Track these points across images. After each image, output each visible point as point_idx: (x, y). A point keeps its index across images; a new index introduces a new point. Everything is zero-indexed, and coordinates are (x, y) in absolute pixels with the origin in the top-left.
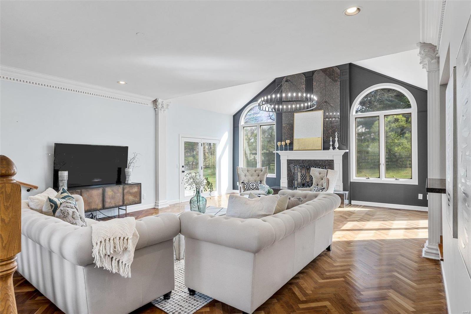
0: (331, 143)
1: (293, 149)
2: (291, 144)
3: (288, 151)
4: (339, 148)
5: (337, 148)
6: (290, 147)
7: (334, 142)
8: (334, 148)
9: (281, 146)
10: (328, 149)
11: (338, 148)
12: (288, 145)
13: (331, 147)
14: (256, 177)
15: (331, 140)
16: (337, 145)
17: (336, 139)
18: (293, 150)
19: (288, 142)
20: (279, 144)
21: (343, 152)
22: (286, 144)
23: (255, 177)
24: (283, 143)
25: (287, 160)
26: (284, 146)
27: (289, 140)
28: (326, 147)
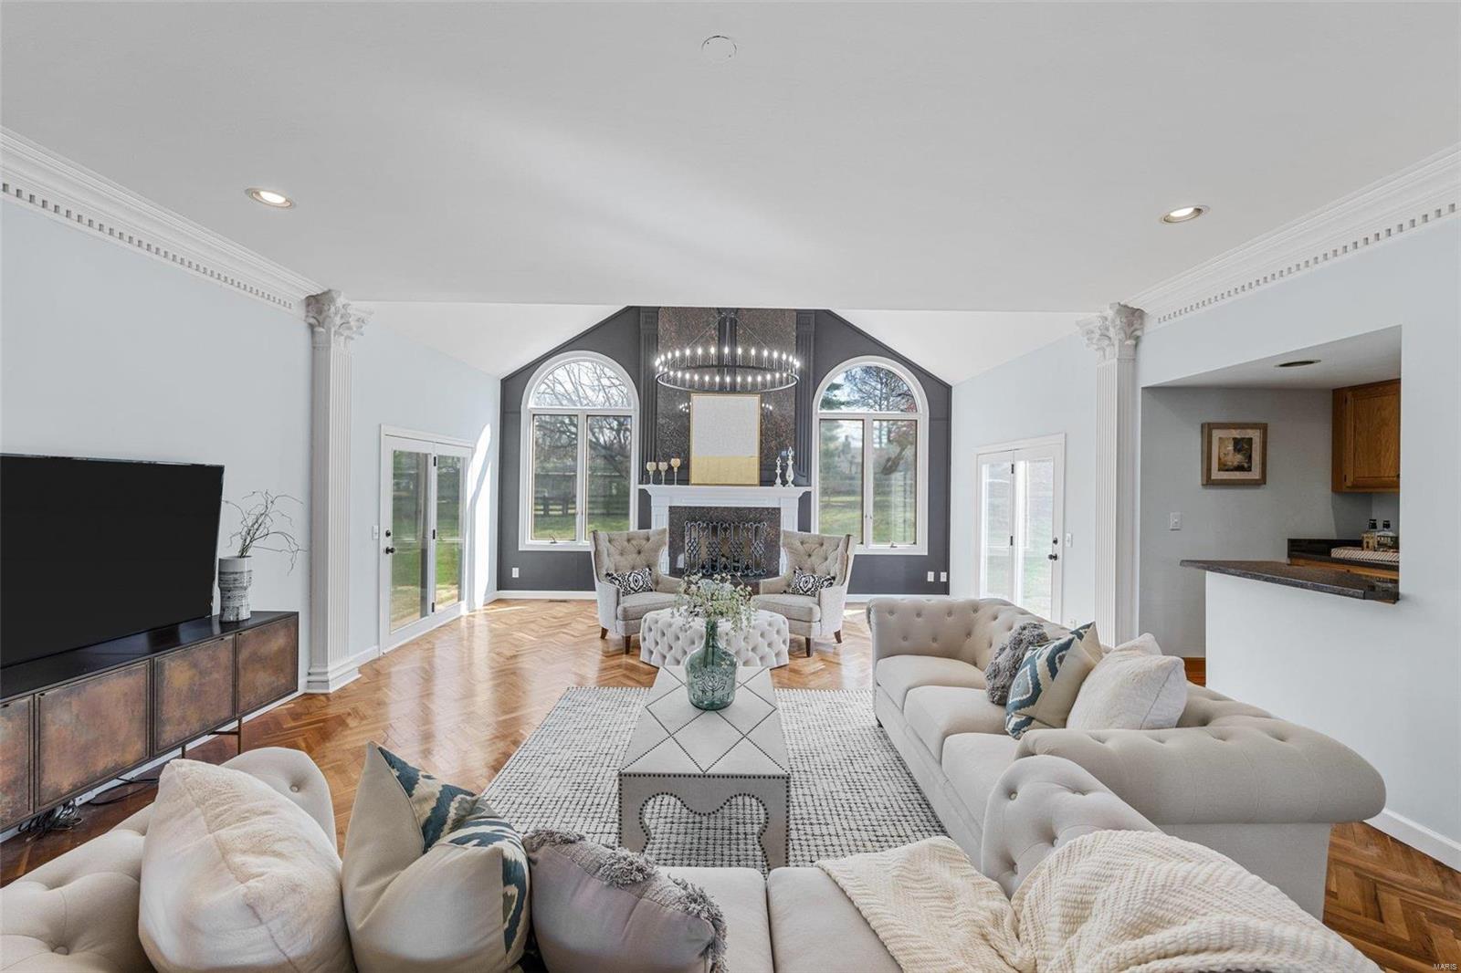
0: (779, 471)
1: (688, 480)
2: (685, 467)
3: (675, 486)
4: (795, 483)
5: (790, 483)
6: (683, 476)
7: (784, 469)
8: (784, 483)
9: (657, 472)
10: (771, 483)
11: (792, 482)
12: (676, 470)
13: (778, 481)
14: (635, 556)
15: (779, 464)
16: (790, 475)
17: (790, 463)
18: (688, 484)
19: (676, 462)
20: (650, 466)
21: (803, 490)
22: (671, 468)
23: (632, 558)
24: (663, 466)
25: (670, 507)
26: (663, 474)
27: (678, 460)
28: (766, 480)
